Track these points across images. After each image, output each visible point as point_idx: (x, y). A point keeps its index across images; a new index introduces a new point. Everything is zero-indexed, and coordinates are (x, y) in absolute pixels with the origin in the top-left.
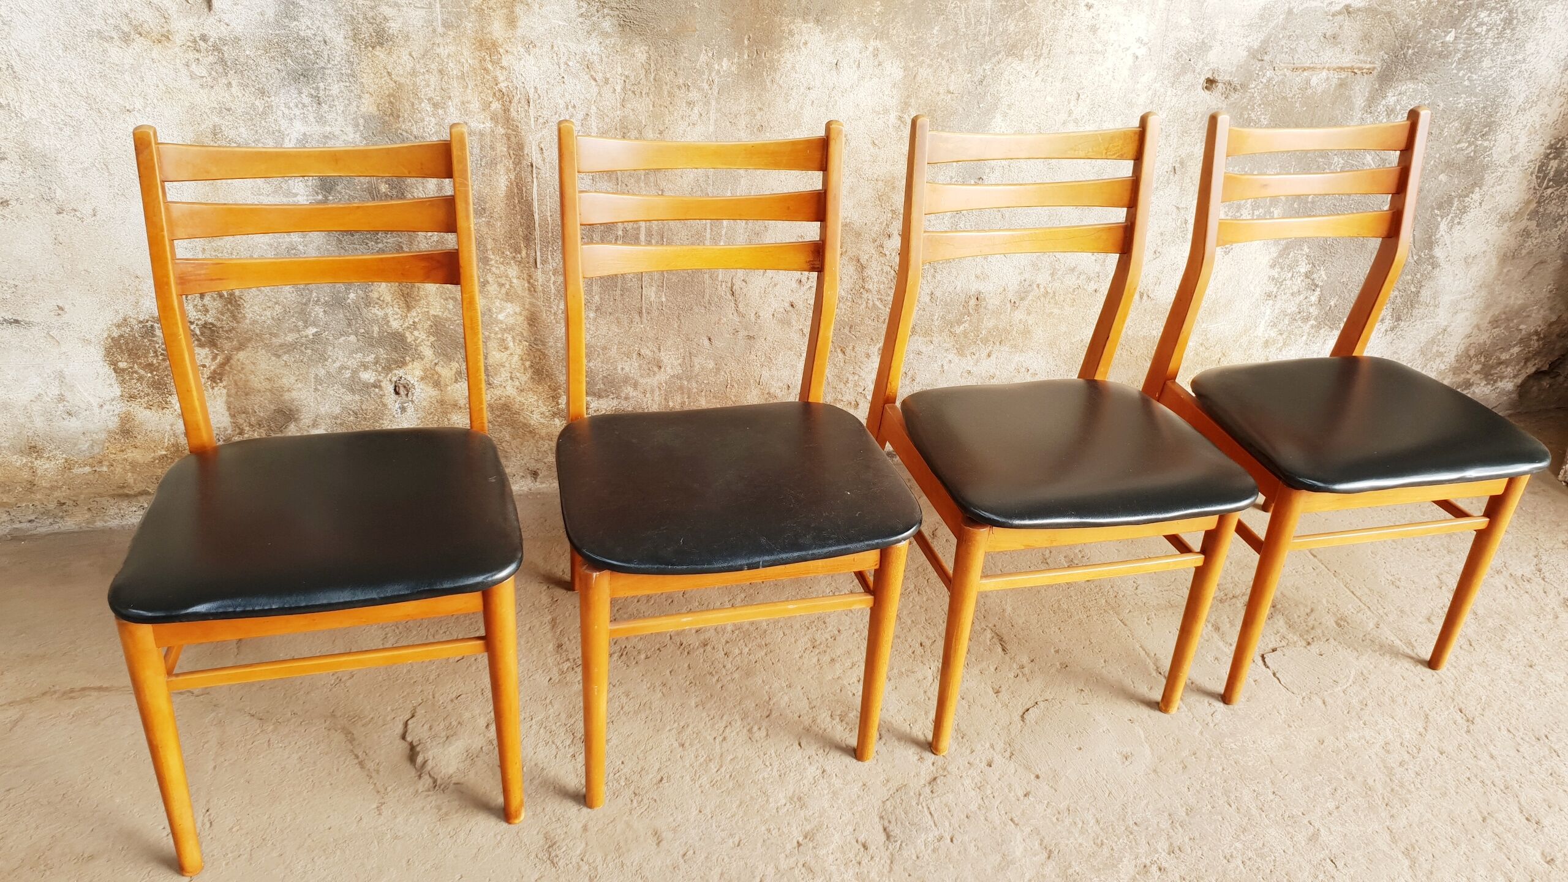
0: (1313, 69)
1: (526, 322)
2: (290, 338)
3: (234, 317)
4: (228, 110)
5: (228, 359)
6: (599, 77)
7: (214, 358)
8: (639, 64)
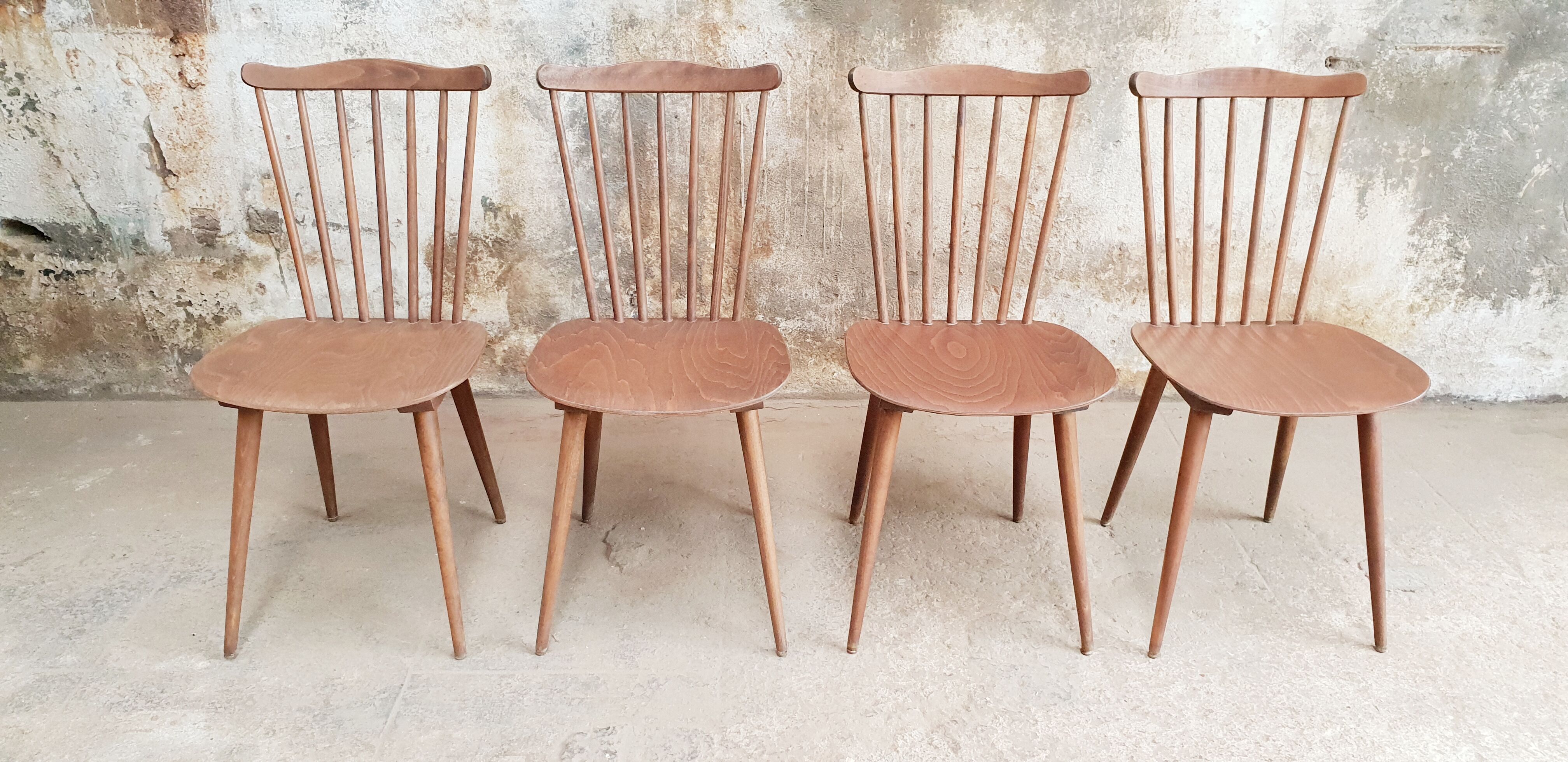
0: (1437, 48)
2: (557, 254)
3: (517, 234)
4: (523, 75)
5: (510, 268)
6: (794, 52)
7: (501, 267)
8: (825, 42)
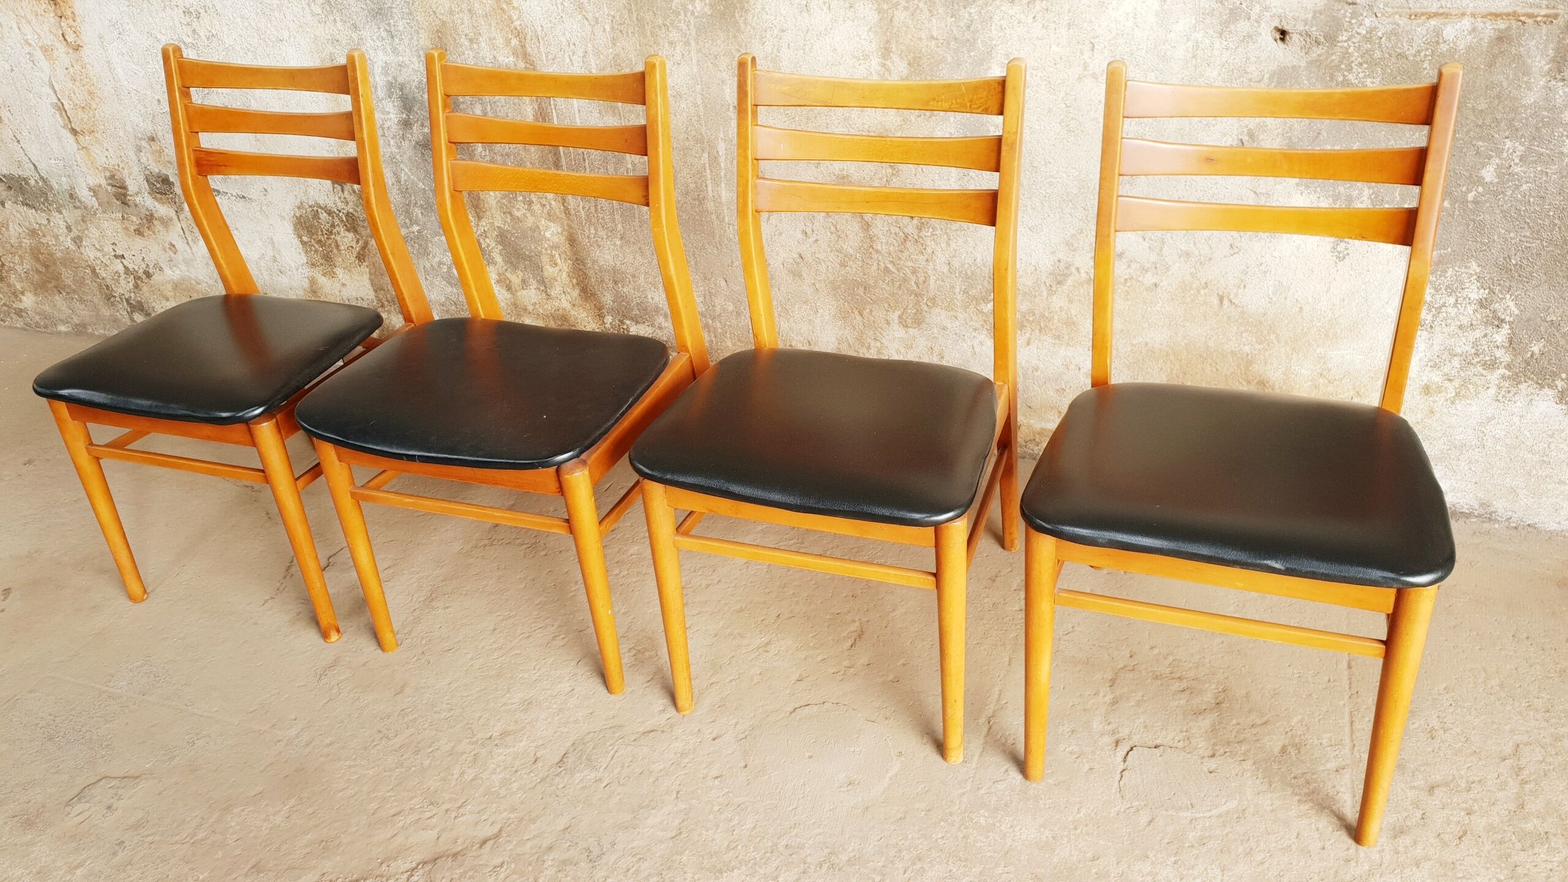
0: (1446, 15)
1: (567, 242)
5: (366, 244)
7: (358, 242)
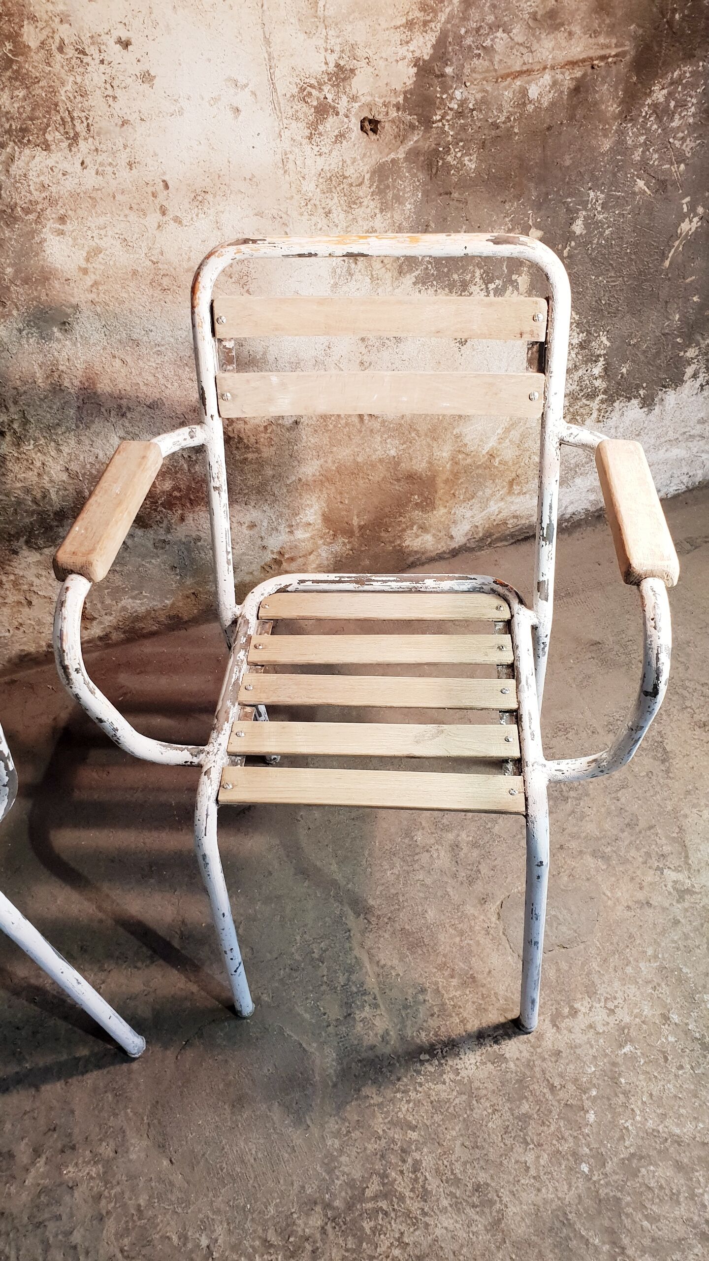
0: (529, 72)
